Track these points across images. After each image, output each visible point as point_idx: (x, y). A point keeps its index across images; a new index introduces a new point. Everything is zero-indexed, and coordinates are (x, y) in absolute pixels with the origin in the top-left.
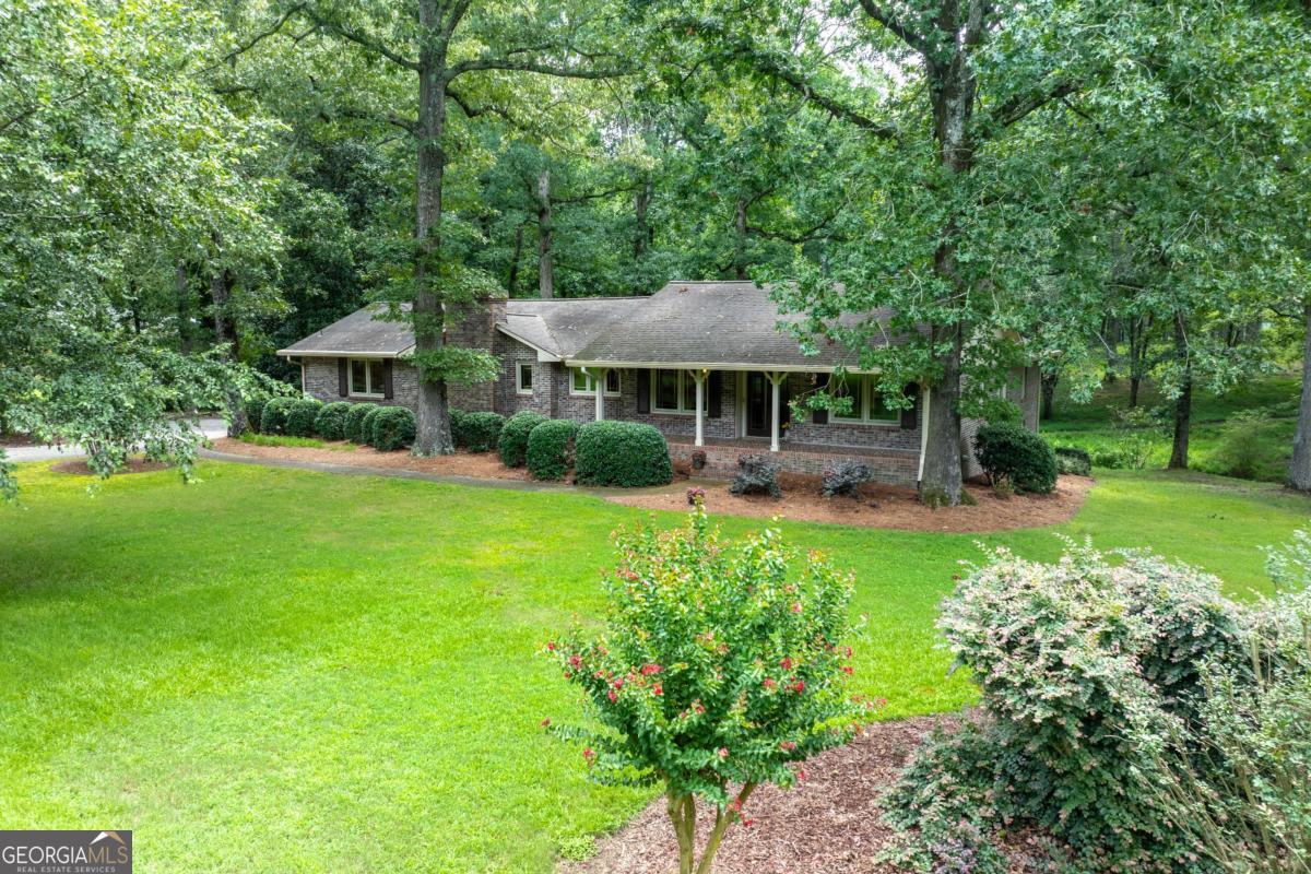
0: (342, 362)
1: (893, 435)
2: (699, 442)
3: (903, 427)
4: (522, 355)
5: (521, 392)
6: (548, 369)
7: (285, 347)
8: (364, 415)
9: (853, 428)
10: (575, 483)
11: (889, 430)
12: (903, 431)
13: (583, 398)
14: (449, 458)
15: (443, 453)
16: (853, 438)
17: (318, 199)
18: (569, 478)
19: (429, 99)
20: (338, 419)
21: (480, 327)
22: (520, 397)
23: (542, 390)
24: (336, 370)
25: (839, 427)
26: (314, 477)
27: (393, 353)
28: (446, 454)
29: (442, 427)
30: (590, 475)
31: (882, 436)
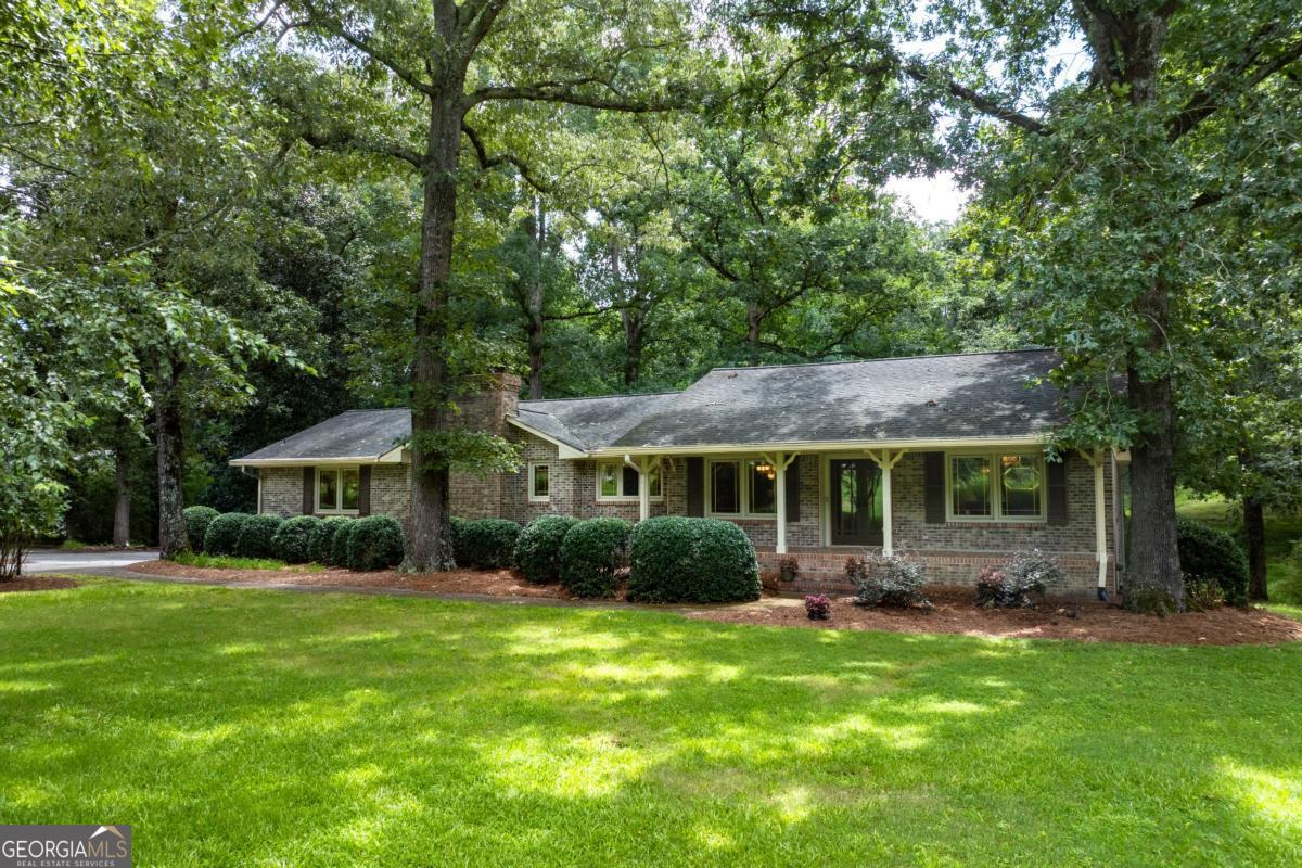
0: (309, 472)
1: (1037, 533)
2: (781, 549)
3: (1050, 523)
4: (537, 453)
5: (533, 498)
6: (569, 468)
7: (240, 456)
8: (334, 530)
9: (980, 527)
10: (630, 599)
11: (1030, 528)
12: (1050, 529)
13: (614, 504)
14: (451, 576)
15: (442, 569)
16: (980, 541)
17: (288, 303)
18: (621, 594)
19: (442, 128)
20: (302, 537)
21: (486, 419)
22: (533, 505)
23: (562, 495)
24: (300, 483)
25: (961, 527)
26: (271, 596)
27: (371, 459)
28: (446, 570)
29: (441, 535)
30: (652, 587)
31: (1023, 535)
